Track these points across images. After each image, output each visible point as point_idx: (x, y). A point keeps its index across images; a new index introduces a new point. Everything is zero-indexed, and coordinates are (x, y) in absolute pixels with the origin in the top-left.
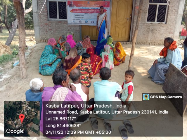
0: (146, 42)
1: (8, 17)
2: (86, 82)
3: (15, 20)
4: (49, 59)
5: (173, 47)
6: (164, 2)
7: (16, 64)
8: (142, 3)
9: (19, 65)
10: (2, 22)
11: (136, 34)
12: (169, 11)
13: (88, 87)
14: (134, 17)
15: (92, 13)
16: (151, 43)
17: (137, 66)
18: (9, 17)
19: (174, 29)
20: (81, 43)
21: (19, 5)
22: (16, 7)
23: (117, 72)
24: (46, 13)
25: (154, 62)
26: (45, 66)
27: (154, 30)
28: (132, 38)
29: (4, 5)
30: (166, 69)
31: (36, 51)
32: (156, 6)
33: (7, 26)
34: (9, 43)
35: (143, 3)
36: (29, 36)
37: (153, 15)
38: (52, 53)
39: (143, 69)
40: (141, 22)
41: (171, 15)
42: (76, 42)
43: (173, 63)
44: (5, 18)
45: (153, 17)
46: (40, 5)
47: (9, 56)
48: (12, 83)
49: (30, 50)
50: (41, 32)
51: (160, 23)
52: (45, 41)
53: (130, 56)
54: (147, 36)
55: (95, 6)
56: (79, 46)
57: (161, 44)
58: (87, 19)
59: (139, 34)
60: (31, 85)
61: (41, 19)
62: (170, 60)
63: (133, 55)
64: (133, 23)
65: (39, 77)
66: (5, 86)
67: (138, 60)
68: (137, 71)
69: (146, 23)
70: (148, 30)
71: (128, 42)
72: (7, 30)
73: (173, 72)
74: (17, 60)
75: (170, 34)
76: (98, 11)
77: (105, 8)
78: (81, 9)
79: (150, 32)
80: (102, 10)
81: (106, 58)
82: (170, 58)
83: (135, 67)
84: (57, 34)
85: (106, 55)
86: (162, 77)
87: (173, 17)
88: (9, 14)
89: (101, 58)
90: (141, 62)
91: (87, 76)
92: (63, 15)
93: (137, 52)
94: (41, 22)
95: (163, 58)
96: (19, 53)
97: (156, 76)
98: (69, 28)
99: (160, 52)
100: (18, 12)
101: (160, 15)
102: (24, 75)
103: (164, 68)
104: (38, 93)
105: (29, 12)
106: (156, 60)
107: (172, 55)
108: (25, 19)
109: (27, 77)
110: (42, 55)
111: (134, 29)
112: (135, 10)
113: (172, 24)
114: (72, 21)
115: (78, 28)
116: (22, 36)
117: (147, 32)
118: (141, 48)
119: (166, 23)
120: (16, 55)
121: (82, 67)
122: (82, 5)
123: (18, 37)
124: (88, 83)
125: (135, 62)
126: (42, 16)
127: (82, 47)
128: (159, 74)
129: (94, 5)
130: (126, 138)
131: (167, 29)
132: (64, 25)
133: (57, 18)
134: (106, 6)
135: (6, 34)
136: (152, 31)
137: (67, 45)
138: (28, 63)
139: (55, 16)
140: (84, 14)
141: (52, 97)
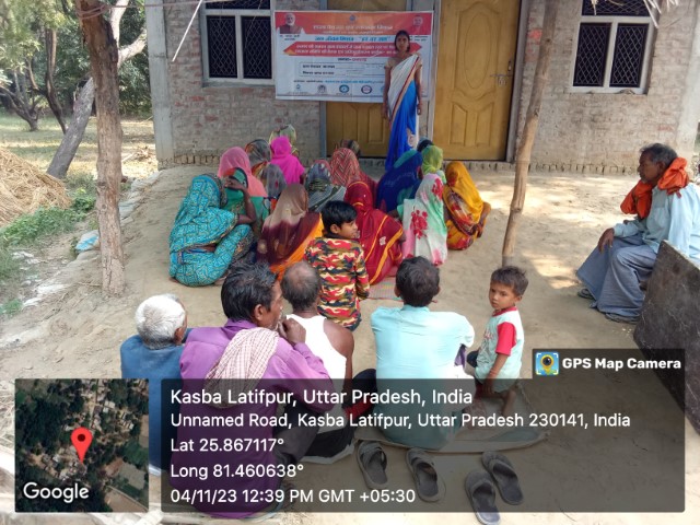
0: (567, 162)
1: (59, 74)
2: (343, 313)
3: (82, 84)
4: (204, 226)
5: (673, 181)
6: (638, 12)
7: (86, 242)
8: (554, 19)
9: (98, 248)
10: (37, 92)
11: (531, 135)
12: (657, 46)
13: (353, 327)
14: (522, 70)
15: (367, 55)
16: (588, 167)
17: (535, 253)
18: (64, 73)
19: (675, 113)
20: (323, 166)
21: (100, 32)
22: (89, 38)
23: (461, 272)
24: (197, 59)
25: (600, 236)
26: (191, 250)
27: (601, 119)
28: (515, 149)
29: (46, 30)
30: (648, 262)
31: (158, 197)
32: (607, 26)
33: (55, 105)
34: (60, 169)
35: (559, 18)
36: (133, 141)
37: (596, 60)
38: (217, 204)
39: (557, 262)
40: (550, 89)
41: (664, 63)
42: (307, 165)
43: (675, 240)
44: (47, 78)
45: (595, 69)
46: (175, 30)
47: (61, 214)
48: (73, 312)
49: (137, 193)
50: (179, 127)
51: (621, 92)
52: (191, 159)
53: (508, 213)
54: (575, 141)
55: (376, 30)
56: (318, 179)
57: (628, 169)
58: (348, 79)
59: (543, 133)
60: (141, 320)
61: (179, 81)
62: (660, 229)
63: (519, 210)
64: (521, 91)
65: (169, 292)
66: (45, 324)
67: (538, 228)
68: (533, 270)
69: (569, 91)
70: (578, 117)
71: (500, 164)
72: (55, 121)
73: (673, 274)
74: (91, 228)
75: (662, 133)
76: (389, 50)
77: (413, 38)
78: (327, 44)
79: (586, 125)
80: (402, 47)
81: (419, 224)
82: (662, 222)
83: (527, 254)
84: (237, 135)
85: (418, 212)
86: (632, 293)
87: (674, 67)
88: (62, 61)
89: (401, 221)
90: (552, 239)
91: (347, 290)
92: (260, 65)
93: (535, 200)
94: (180, 89)
95: (634, 222)
96: (99, 205)
97: (607, 289)
98: (280, 113)
99: (622, 200)
100: (94, 55)
101: (622, 60)
102: (116, 283)
103: (638, 261)
104: (166, 351)
105: (136, 56)
106: (610, 231)
107: (670, 211)
108: (120, 80)
109: (127, 290)
110: (180, 213)
111: (524, 114)
112: (525, 44)
113: (671, 93)
114: (293, 89)
115: (314, 113)
116: (108, 143)
117: (574, 126)
118: (550, 186)
119: (646, 92)
120: (87, 210)
121: (330, 256)
122: (330, 27)
123: (96, 146)
124: (350, 317)
125: (526, 238)
126: (181, 68)
127: (326, 180)
128: (620, 284)
129: (373, 27)
130: (493, 521)
131: (650, 115)
132: (263, 100)
133: (236, 77)
134: (418, 29)
135: (50, 136)
136: (593, 120)
137: (272, 174)
138: (128, 240)
139: (229, 70)
140: (335, 59)
141: (217, 364)
